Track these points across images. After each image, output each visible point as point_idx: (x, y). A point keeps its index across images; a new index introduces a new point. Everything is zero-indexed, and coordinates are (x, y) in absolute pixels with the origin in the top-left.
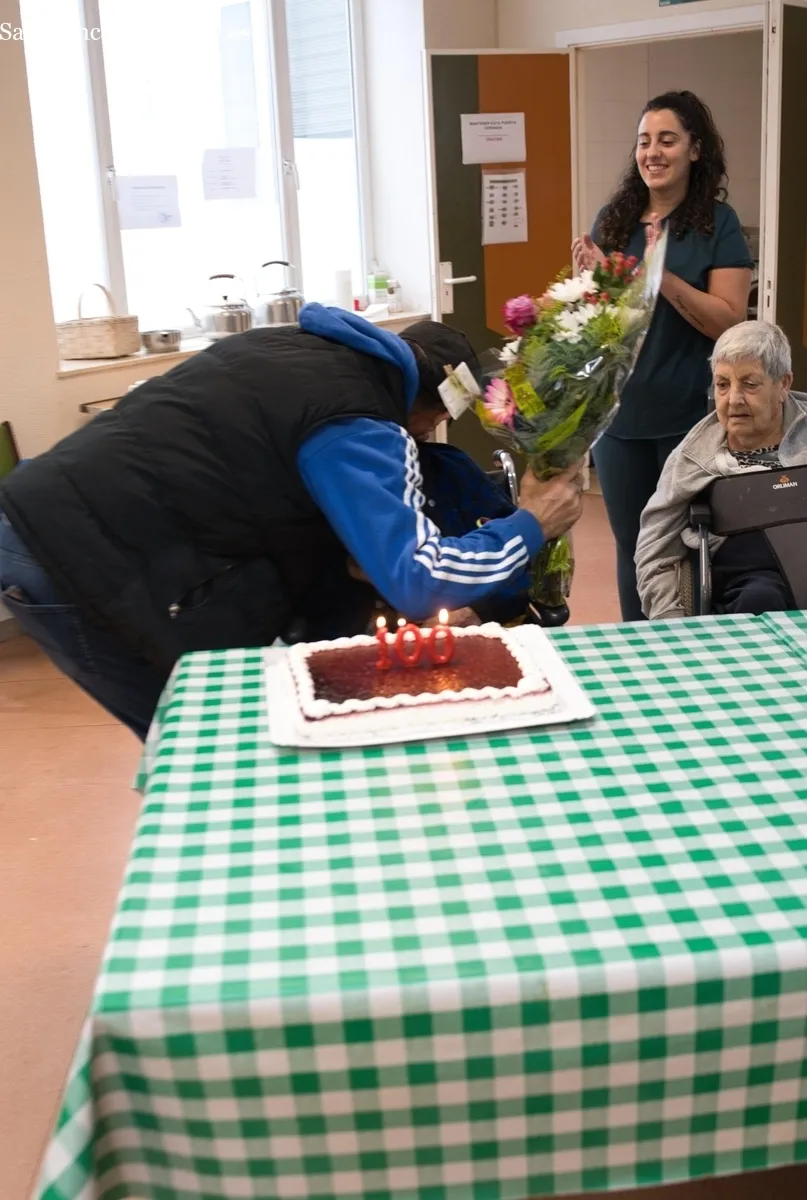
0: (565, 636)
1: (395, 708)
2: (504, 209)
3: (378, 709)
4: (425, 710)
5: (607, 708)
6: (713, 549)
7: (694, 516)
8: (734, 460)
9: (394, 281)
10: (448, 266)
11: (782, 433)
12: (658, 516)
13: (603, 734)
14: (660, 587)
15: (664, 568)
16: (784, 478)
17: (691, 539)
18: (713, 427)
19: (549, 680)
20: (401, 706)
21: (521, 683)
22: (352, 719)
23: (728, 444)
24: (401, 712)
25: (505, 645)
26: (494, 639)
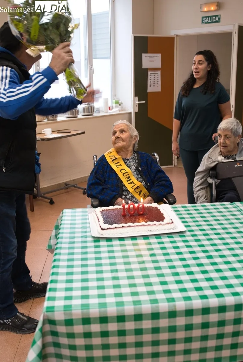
0: (176, 207)
1: (128, 227)
2: (154, 82)
3: (123, 227)
4: (137, 228)
5: (189, 228)
6: (217, 184)
7: (211, 174)
8: (223, 158)
9: (121, 102)
10: (137, 98)
11: (238, 151)
12: (200, 174)
13: (188, 236)
14: (201, 194)
15: (202, 189)
16: (238, 163)
17: (210, 181)
18: (217, 148)
19: (172, 220)
20: (129, 226)
21: (164, 220)
22: (115, 230)
23: (221, 153)
25: (159, 210)
26: (156, 208)
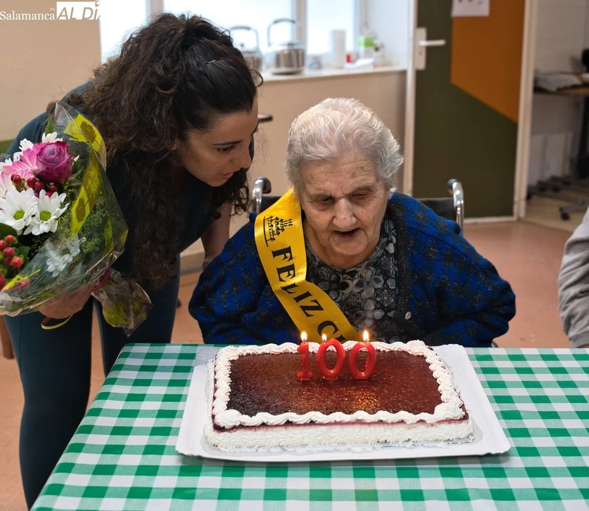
0: (489, 358)
1: (305, 424)
3: (289, 423)
4: (337, 429)
5: (523, 442)
9: (380, 41)
10: (423, 32)
13: (517, 473)
14: (580, 310)
19: (467, 407)
20: (312, 423)
21: (438, 408)
22: (260, 433)
24: (312, 430)
25: (429, 364)
26: (418, 356)
